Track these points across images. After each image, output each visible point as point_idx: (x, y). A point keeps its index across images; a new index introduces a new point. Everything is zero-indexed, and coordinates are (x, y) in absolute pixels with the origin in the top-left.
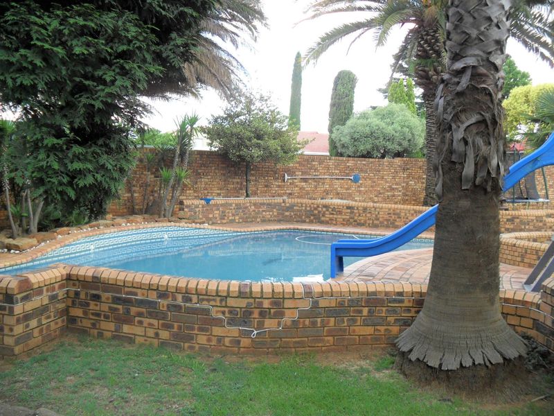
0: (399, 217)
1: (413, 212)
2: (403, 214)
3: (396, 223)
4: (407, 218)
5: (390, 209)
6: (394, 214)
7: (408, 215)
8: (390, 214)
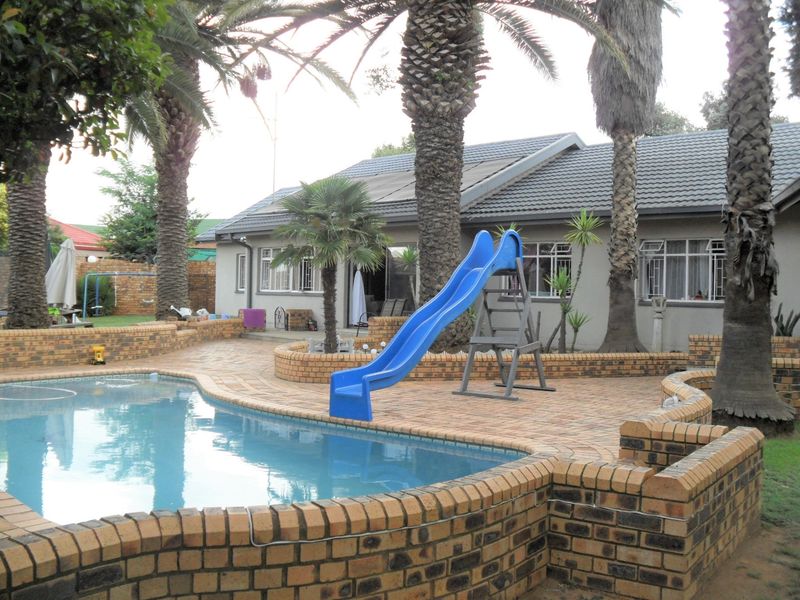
0: (22, 349)
1: (41, 338)
2: (27, 344)
3: (19, 359)
4: (33, 349)
5: (7, 338)
6: (15, 345)
7: (34, 343)
8: (8, 345)
